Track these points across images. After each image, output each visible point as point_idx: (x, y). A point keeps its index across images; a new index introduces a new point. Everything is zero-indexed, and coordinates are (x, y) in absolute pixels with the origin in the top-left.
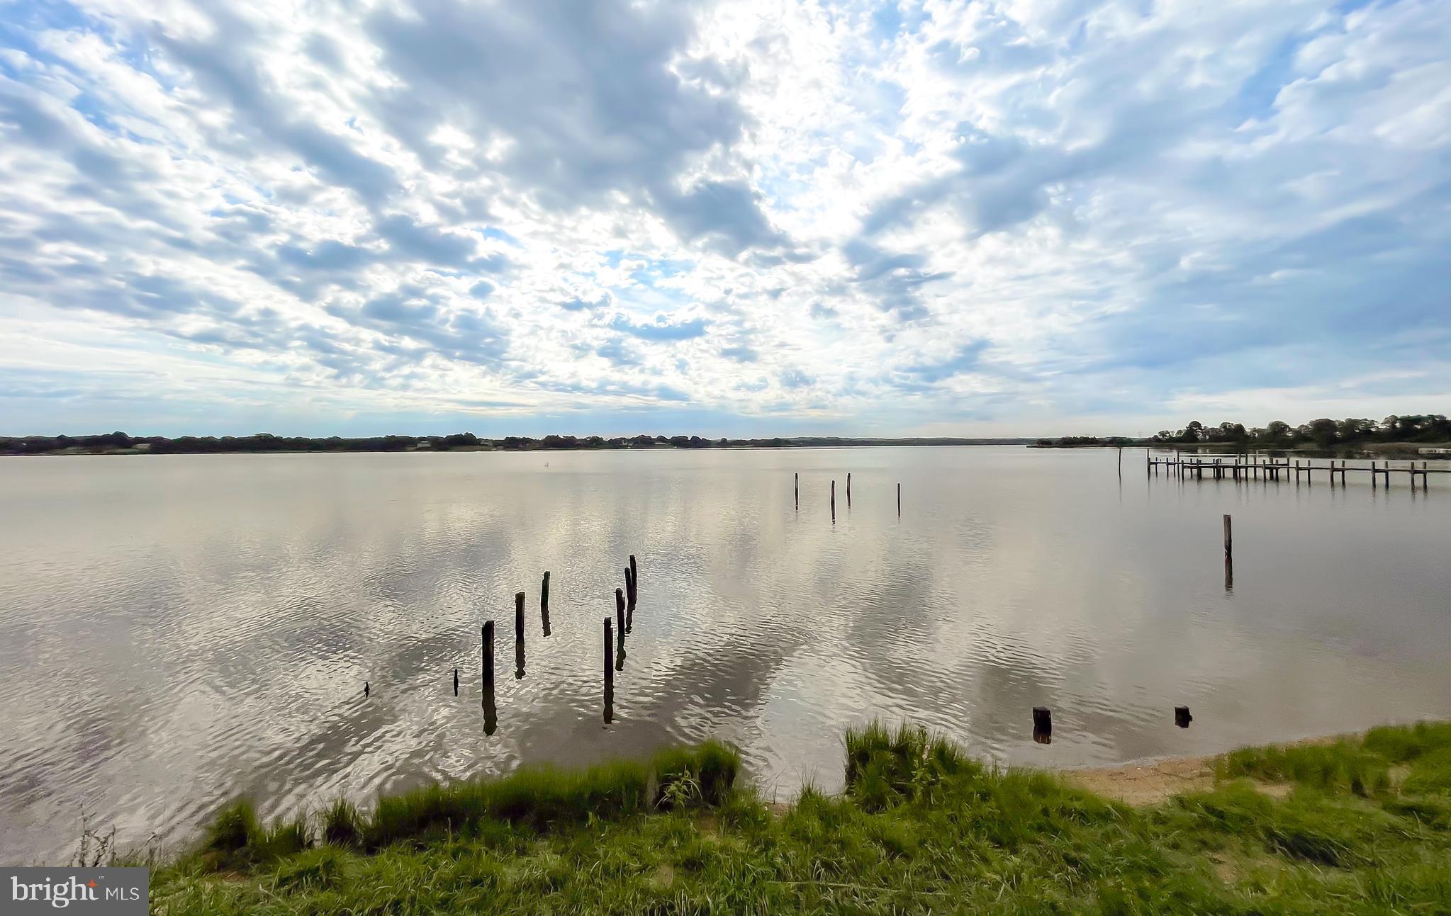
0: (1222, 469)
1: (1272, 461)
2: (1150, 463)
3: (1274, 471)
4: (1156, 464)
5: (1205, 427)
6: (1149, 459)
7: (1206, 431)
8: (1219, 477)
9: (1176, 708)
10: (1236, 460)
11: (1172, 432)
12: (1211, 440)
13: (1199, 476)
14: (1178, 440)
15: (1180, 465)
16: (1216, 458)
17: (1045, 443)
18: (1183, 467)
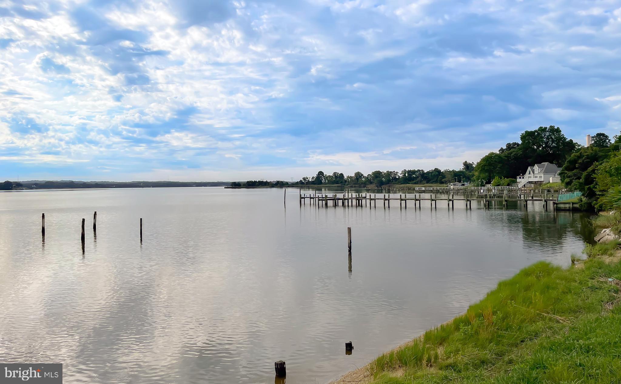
0: (337, 200)
1: (359, 195)
2: (301, 198)
3: (360, 201)
4: (304, 198)
5: (326, 175)
6: (301, 195)
7: (326, 178)
8: (335, 205)
9: (346, 343)
10: (344, 195)
11: (310, 178)
12: (329, 183)
13: (326, 204)
14: (313, 183)
15: (317, 199)
16: (334, 194)
17: (236, 185)
18: (319, 200)
